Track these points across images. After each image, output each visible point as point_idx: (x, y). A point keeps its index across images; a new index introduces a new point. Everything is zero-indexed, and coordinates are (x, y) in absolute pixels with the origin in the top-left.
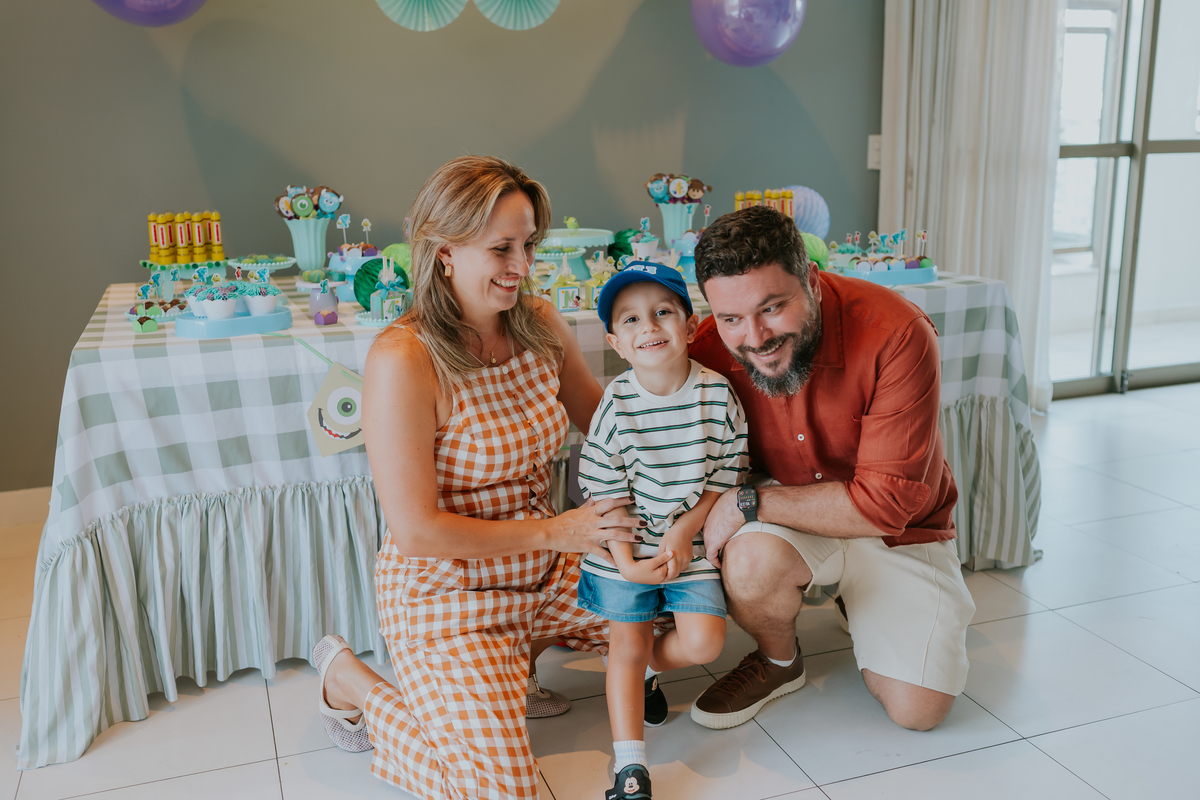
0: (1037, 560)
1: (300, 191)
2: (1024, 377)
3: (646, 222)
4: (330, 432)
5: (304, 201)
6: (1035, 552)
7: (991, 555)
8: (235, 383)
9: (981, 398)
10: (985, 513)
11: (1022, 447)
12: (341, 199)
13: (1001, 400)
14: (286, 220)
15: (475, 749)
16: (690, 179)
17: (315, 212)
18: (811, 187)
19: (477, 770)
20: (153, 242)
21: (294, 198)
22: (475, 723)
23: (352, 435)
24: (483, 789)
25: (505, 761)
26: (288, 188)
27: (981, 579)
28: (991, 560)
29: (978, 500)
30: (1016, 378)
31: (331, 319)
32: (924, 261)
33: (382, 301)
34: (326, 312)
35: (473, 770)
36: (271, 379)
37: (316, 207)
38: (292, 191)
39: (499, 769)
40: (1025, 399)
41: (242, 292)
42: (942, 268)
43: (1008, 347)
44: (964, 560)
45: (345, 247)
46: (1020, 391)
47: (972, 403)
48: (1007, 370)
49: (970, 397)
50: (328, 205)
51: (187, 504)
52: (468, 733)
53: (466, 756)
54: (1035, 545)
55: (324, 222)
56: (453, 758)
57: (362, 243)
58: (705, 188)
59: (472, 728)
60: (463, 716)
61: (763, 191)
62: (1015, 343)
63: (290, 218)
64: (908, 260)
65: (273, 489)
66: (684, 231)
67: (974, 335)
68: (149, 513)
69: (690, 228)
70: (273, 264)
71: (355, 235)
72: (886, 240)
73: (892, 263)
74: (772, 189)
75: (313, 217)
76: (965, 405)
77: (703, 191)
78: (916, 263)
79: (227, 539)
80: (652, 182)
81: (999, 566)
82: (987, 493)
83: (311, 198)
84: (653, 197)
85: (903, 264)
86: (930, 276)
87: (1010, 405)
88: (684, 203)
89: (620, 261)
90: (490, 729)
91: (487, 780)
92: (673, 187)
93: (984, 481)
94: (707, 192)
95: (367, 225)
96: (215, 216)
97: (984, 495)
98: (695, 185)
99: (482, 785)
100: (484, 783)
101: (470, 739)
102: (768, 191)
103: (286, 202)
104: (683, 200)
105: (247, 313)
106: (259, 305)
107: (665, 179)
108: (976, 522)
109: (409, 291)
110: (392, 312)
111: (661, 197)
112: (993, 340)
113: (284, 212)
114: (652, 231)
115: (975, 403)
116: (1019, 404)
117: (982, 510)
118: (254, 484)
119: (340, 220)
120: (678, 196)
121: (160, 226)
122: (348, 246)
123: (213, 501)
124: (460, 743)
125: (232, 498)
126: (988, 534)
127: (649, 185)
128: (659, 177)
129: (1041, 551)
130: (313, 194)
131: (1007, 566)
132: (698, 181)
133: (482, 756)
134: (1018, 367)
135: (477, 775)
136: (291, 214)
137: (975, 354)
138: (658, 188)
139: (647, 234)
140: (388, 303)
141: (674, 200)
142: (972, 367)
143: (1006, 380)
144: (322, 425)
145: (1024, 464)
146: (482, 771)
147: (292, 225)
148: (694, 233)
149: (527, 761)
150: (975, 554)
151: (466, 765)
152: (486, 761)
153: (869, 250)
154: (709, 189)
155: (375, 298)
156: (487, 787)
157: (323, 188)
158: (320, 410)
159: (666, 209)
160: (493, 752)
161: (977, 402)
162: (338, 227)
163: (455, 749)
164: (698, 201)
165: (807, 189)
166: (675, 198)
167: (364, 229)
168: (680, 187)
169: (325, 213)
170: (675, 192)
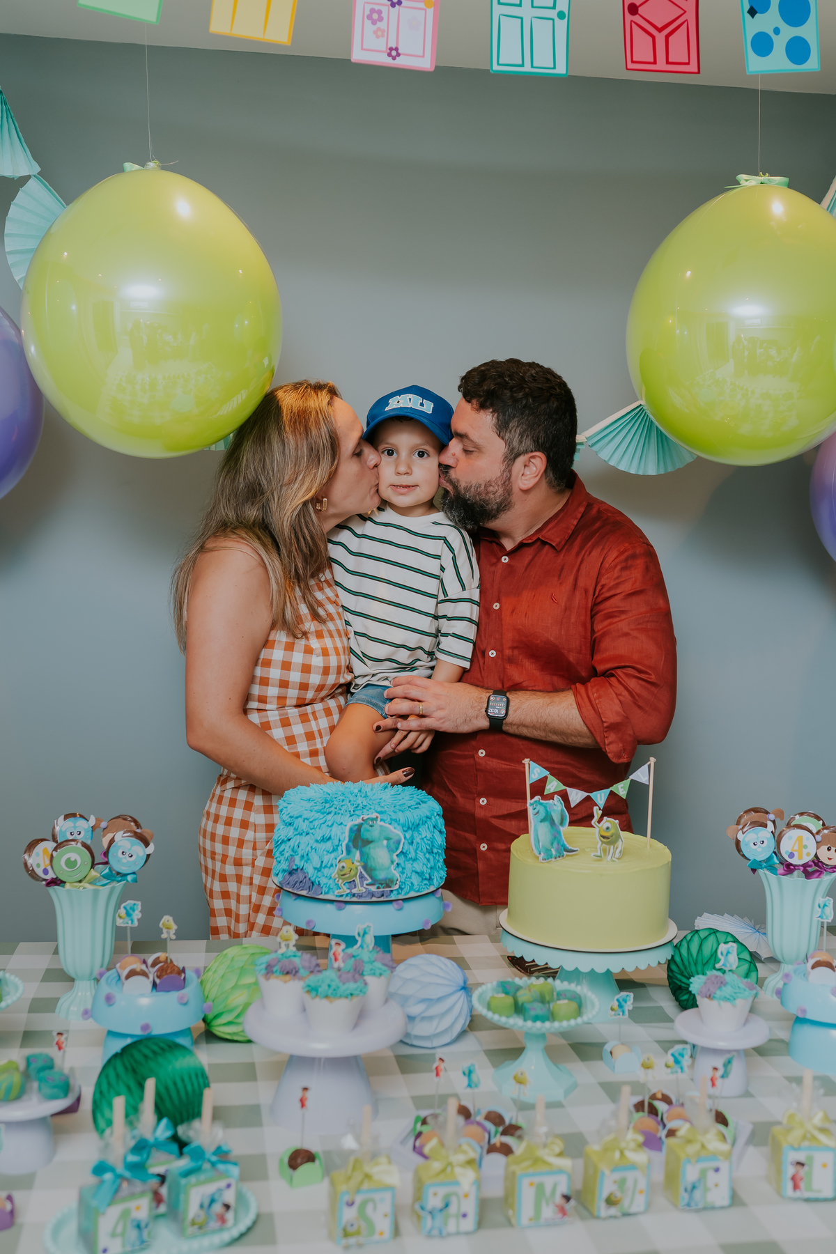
14: (44, 885)
26: (59, 821)
63: (49, 883)
75: (92, 882)
92: (788, 844)
95: (169, 929)
103: (45, 850)
111: (764, 860)
113: (39, 872)
119: (123, 910)
128: (757, 815)
136: (51, 876)
138: (757, 843)
147: (53, 895)
166: (791, 865)
167: (164, 936)
168: (799, 845)
169: (118, 873)
170: (791, 855)
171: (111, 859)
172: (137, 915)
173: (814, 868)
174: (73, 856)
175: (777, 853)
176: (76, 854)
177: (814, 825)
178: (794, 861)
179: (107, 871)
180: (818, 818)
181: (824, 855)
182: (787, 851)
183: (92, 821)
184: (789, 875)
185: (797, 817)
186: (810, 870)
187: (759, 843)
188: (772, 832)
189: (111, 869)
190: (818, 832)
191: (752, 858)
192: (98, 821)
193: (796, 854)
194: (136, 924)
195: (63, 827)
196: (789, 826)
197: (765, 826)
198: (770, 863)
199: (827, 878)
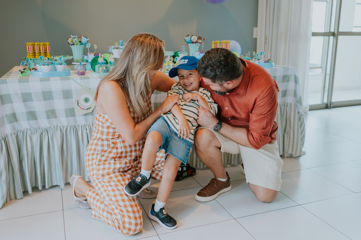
0: (304, 154)
1: (75, 36)
2: (300, 97)
3: (183, 47)
4: (81, 108)
5: (76, 39)
6: (303, 152)
7: (290, 152)
8: (51, 91)
9: (287, 103)
10: (288, 139)
11: (300, 119)
12: (88, 39)
13: (293, 104)
14: (70, 45)
15: (120, 206)
16: (198, 36)
17: (79, 43)
18: (235, 40)
19: (121, 212)
20: (28, 52)
21: (73, 38)
22: (119, 198)
23: (88, 109)
24: (123, 218)
25: (130, 209)
26: (71, 35)
27: (287, 160)
28: (290, 154)
29: (286, 135)
30: (298, 97)
31: (83, 74)
32: (270, 61)
33: (99, 68)
34: (81, 71)
35: (120, 213)
36: (63, 91)
37: (80, 42)
38: (72, 37)
39: (128, 211)
40: (301, 104)
41: (54, 64)
42: (276, 63)
43: (296, 87)
44: (281, 154)
45: (89, 54)
46: (299, 101)
47: (284, 105)
48: (295, 95)
49: (284, 103)
50: (84, 41)
51: (36, 131)
52: (117, 201)
53: (117, 208)
54: (303, 150)
55: (82, 46)
56: (113, 209)
57: (94, 53)
58: (202, 39)
59: (118, 199)
60: (115, 196)
61: (221, 41)
62: (298, 86)
63: (72, 45)
64: (265, 60)
65: (64, 127)
66: (196, 51)
67: (285, 83)
68: (23, 133)
69: (198, 50)
70: (65, 58)
71: (92, 50)
72: (259, 55)
73: (260, 61)
74: (223, 40)
75: (79, 45)
76: (282, 105)
77: (202, 40)
78: (267, 61)
79: (49, 142)
80: (186, 37)
81: (292, 156)
82: (289, 133)
83: (79, 39)
84: (186, 42)
85: (263, 62)
86: (272, 65)
87: (296, 106)
88: (196, 43)
89: (175, 59)
90: (124, 199)
91: (124, 215)
92: (192, 38)
93: (288, 129)
94: (203, 40)
95: (96, 47)
96: (48, 44)
97: (288, 134)
98: (199, 38)
99: (123, 217)
100: (123, 216)
101: (118, 203)
102: (222, 41)
103: (70, 40)
104: (195, 43)
105: (56, 70)
106: (60, 68)
107: (190, 36)
108: (285, 142)
109: (108, 65)
110: (102, 71)
111: (189, 42)
112: (291, 85)
113: (70, 43)
114: (185, 50)
115: (285, 105)
116: (299, 105)
117: (287, 138)
118: (57, 125)
119: (87, 45)
120: (194, 41)
121: (30, 46)
122: (90, 53)
123: (44, 130)
124: (115, 204)
125: (50, 129)
126: (289, 146)
127: (185, 38)
128: (188, 35)
129: (305, 152)
130: (79, 38)
131: (295, 156)
132: (200, 37)
133: (122, 208)
134: (298, 94)
135: (121, 214)
136: (72, 44)
137: (285, 89)
138: (188, 39)
139: (184, 51)
140: (101, 68)
141: (193, 43)
142: (285, 94)
143: (295, 98)
144: (78, 105)
145: (300, 124)
146: (122, 213)
147: (72, 47)
148: (199, 51)
149: (137, 209)
150: (285, 152)
151: (117, 211)
152: (124, 209)
153: (253, 58)
154: (204, 39)
155: (97, 67)
156: (125, 217)
157: (82, 36)
158: (78, 101)
159: (190, 45)
160: (125, 206)
161: (286, 104)
162: (87, 47)
163: (113, 206)
164: (200, 43)
165: (234, 41)
167: (95, 48)
168: (195, 39)
171: (82, 41)
172: (90, 45)
174: (76, 40)
175: (191, 41)
181: (198, 41)
194: (90, 47)
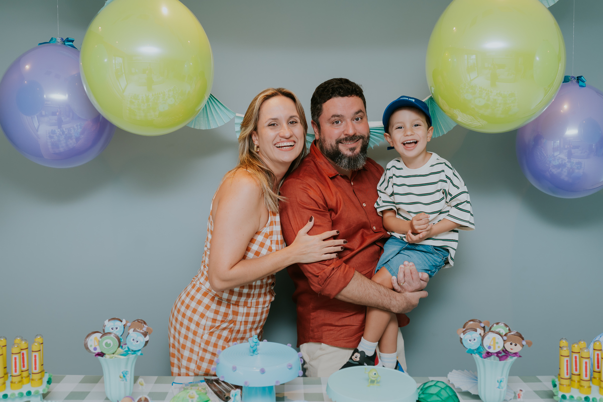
17: (121, 351)
21: (103, 336)
26: (106, 322)
37: (123, 346)
55: (131, 358)
58: (524, 341)
75: (119, 354)
94: (527, 344)
103: (96, 338)
111: (474, 348)
113: (92, 349)
128: (472, 327)
136: (98, 351)
138: (471, 339)
141: (489, 354)
154: (529, 344)
164: (516, 354)
166: (489, 352)
168: (494, 343)
169: (132, 350)
170: (489, 347)
171: (128, 344)
173: (503, 355)
174: (109, 341)
175: (482, 344)
176: (111, 340)
177: (503, 331)
178: (491, 351)
179: (127, 349)
180: (506, 326)
181: (508, 347)
182: (487, 345)
183: (124, 322)
184: (489, 358)
185: (495, 325)
186: (500, 355)
187: (472, 340)
188: (480, 334)
189: (128, 348)
190: (505, 335)
191: (468, 348)
192: (127, 322)
193: (492, 347)
195: (109, 325)
196: (490, 330)
197: (476, 331)
198: (478, 351)
199: (511, 360)
